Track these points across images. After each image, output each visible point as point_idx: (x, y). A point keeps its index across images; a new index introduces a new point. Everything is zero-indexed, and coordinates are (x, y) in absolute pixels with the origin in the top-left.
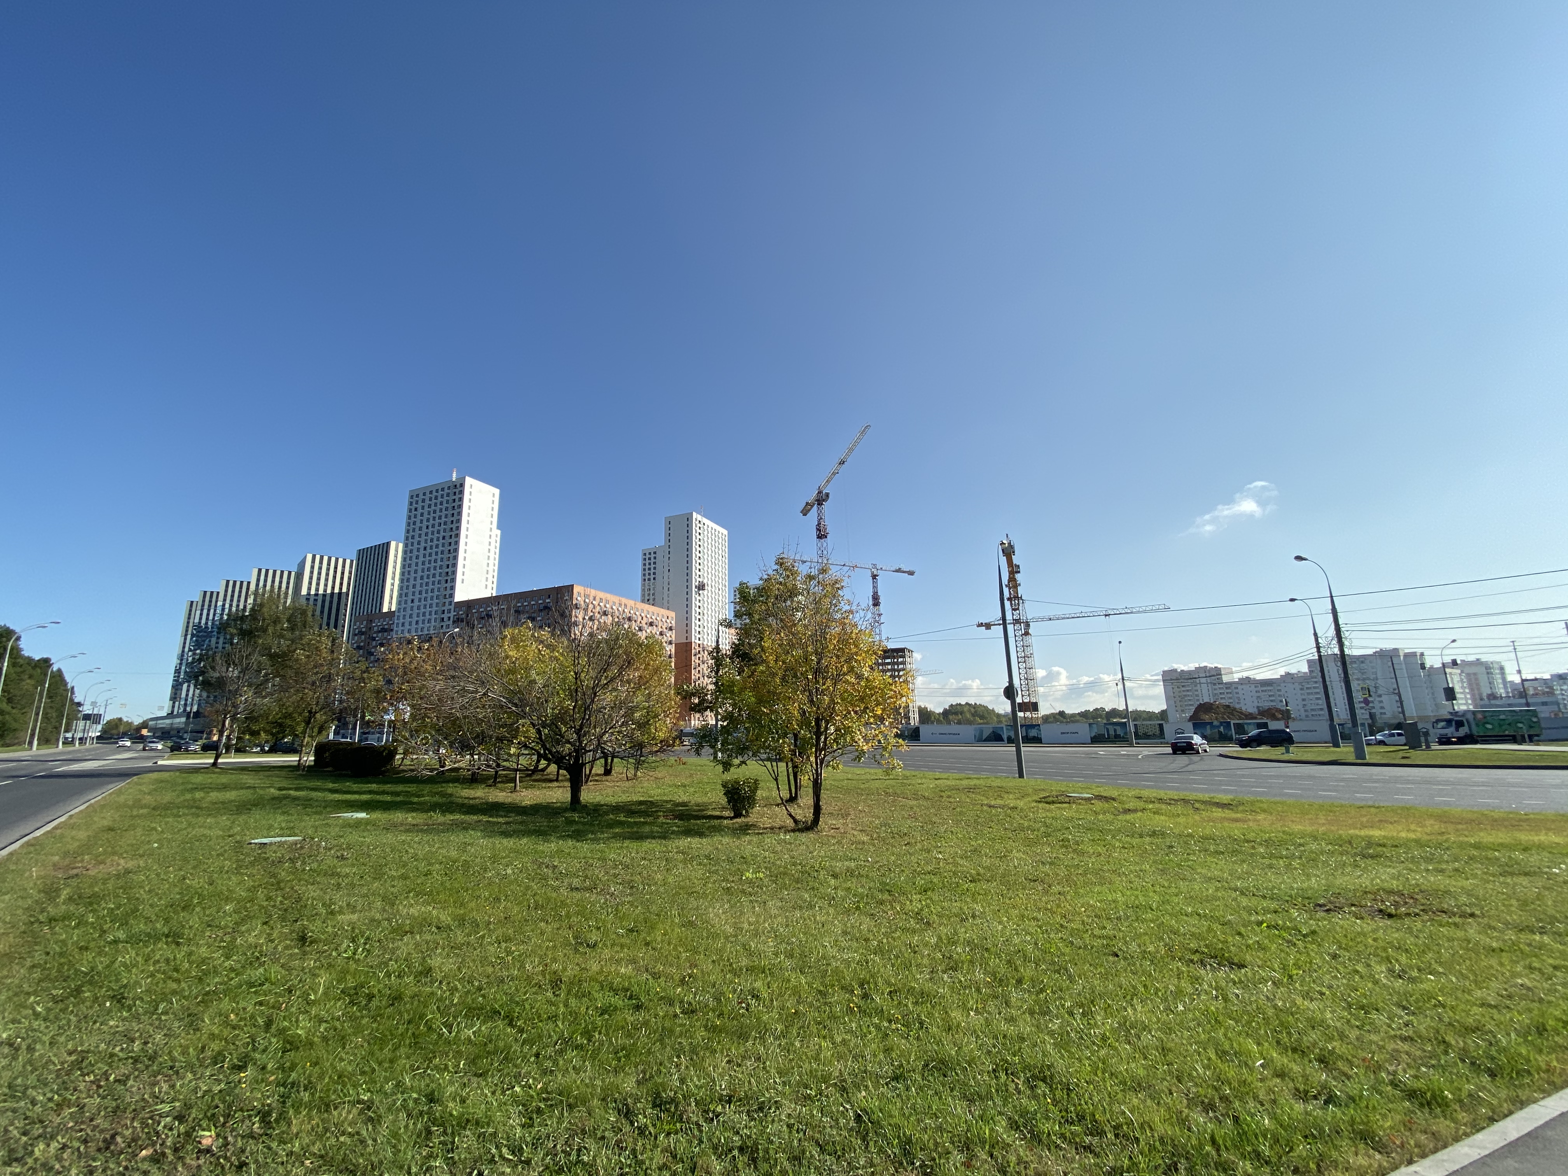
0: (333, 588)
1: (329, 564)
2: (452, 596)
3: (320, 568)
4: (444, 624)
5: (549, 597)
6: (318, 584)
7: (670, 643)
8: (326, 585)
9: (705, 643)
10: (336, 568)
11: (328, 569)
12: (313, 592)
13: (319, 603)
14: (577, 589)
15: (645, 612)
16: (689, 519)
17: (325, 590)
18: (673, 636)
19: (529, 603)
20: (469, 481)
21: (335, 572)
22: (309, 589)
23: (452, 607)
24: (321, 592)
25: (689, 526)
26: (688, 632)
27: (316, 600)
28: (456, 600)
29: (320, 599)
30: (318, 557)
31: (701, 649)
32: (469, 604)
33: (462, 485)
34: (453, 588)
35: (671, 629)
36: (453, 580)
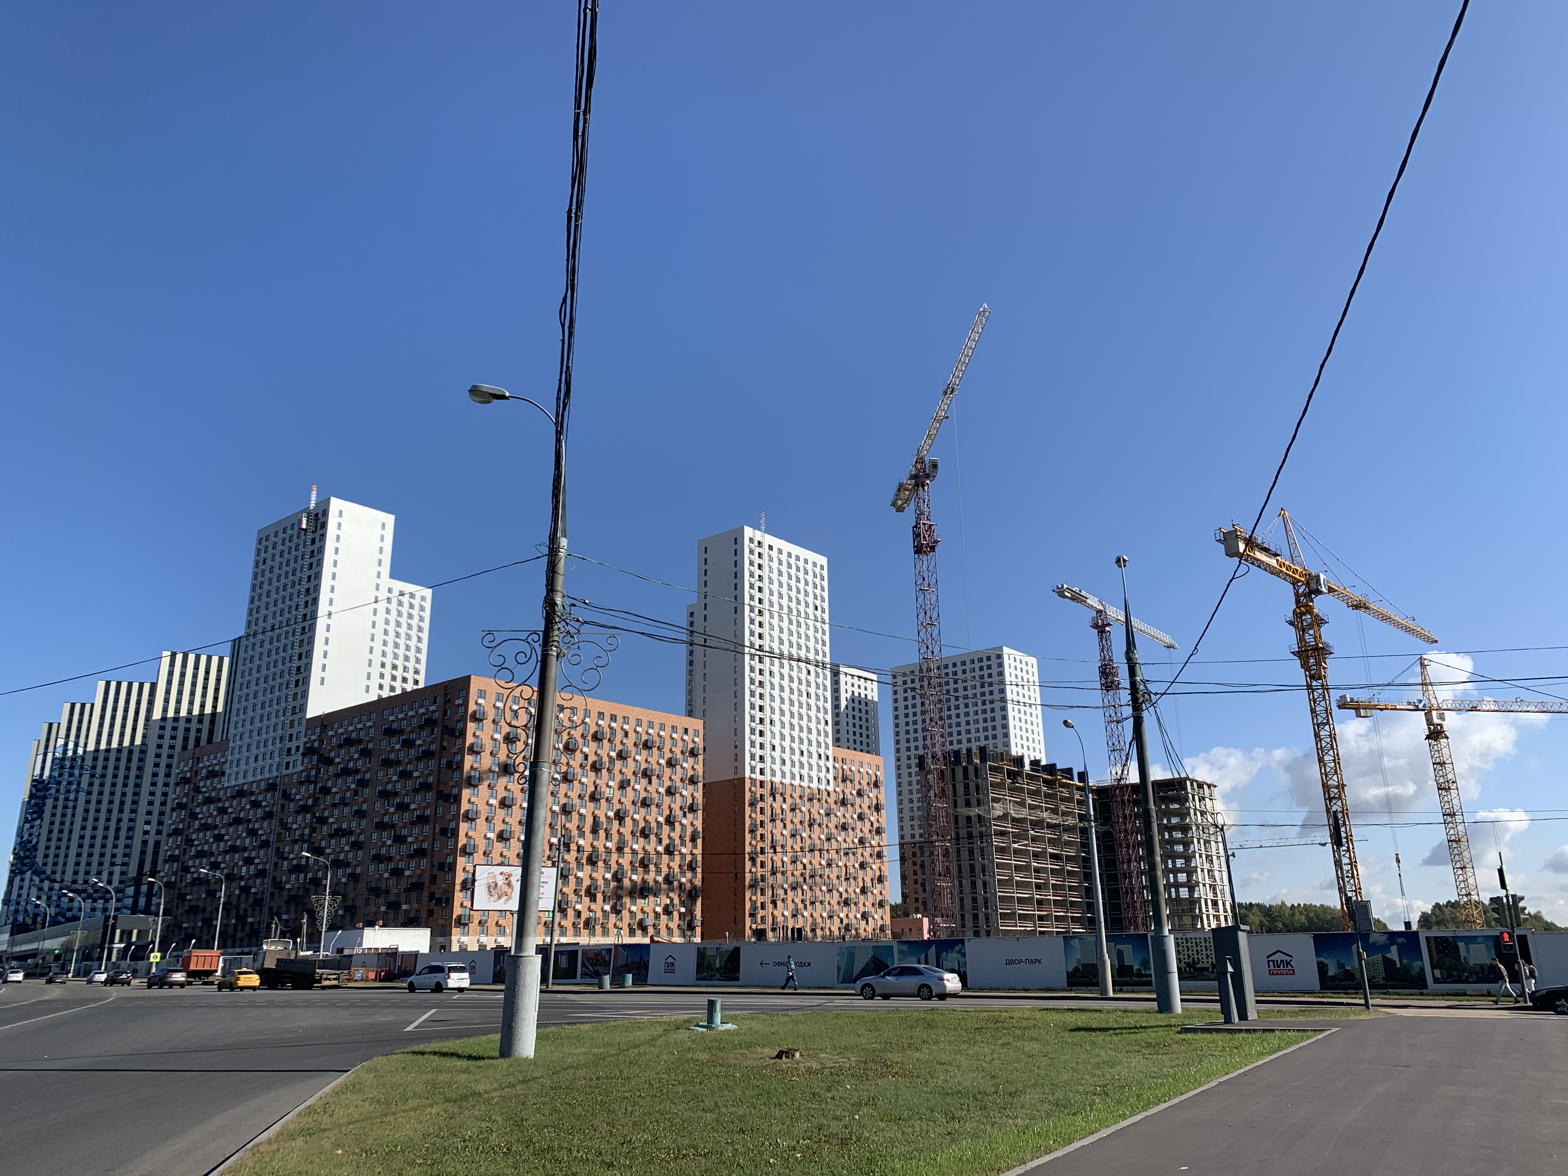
0: (203, 706)
1: (196, 667)
2: (303, 708)
3: (183, 675)
4: (291, 759)
5: (435, 702)
6: (179, 701)
7: (693, 781)
8: (191, 703)
9: (777, 779)
10: (207, 672)
11: (195, 676)
12: (171, 714)
13: (180, 734)
14: (475, 685)
15: (633, 722)
16: (738, 541)
17: (190, 711)
18: (700, 768)
19: (406, 715)
20: (336, 504)
21: (206, 679)
22: (165, 710)
23: (303, 728)
24: (183, 713)
25: (738, 553)
26: (738, 757)
27: (175, 729)
28: (309, 715)
29: (182, 725)
30: (179, 658)
31: (766, 791)
32: (326, 721)
33: (325, 513)
34: (305, 695)
35: (693, 753)
36: (306, 681)
